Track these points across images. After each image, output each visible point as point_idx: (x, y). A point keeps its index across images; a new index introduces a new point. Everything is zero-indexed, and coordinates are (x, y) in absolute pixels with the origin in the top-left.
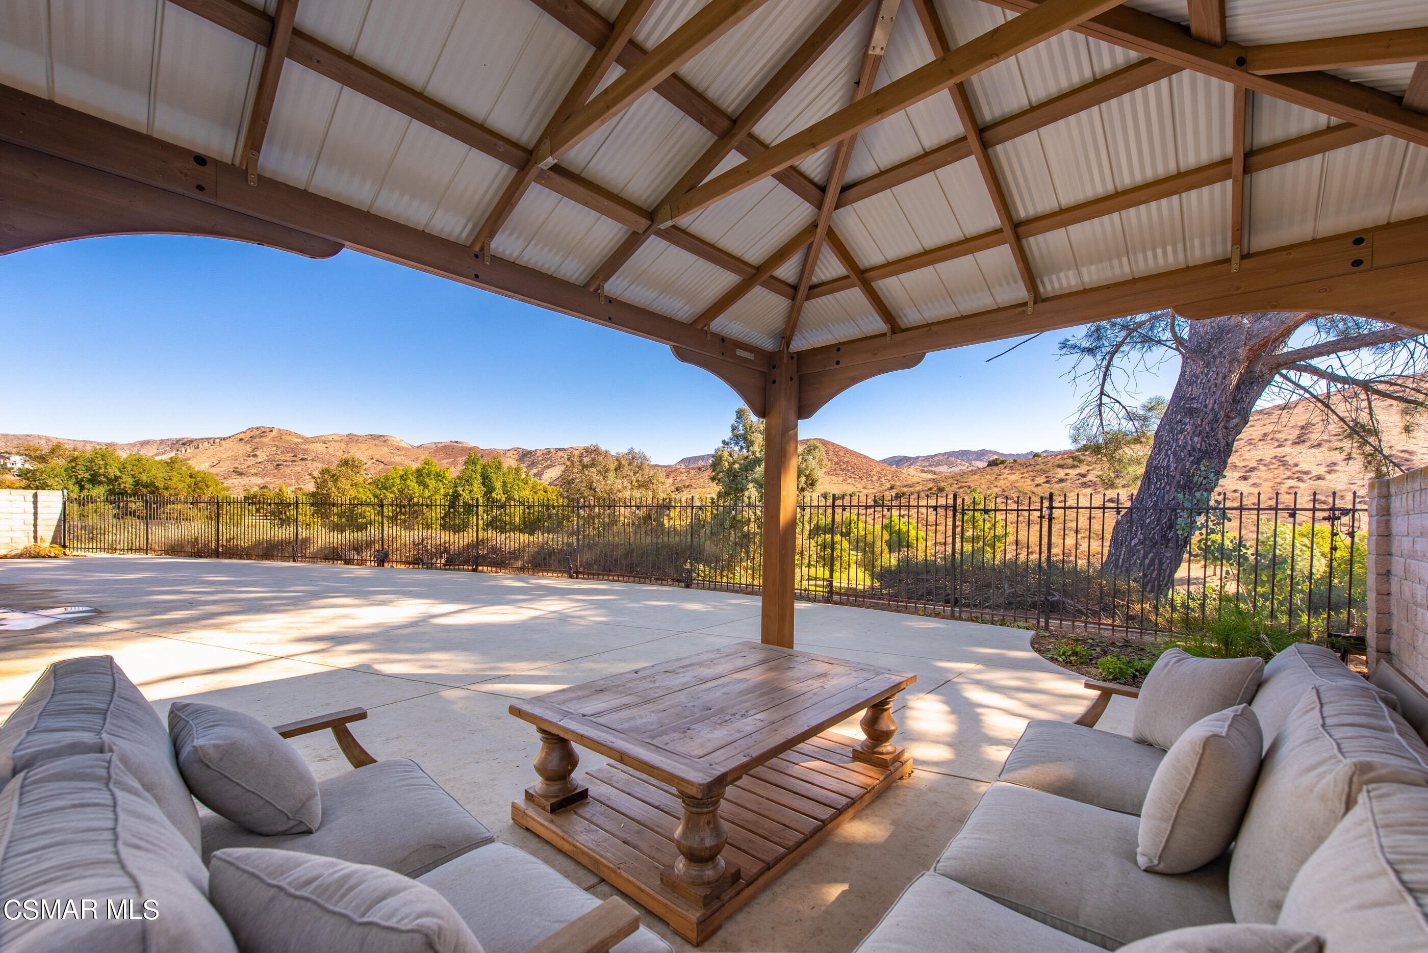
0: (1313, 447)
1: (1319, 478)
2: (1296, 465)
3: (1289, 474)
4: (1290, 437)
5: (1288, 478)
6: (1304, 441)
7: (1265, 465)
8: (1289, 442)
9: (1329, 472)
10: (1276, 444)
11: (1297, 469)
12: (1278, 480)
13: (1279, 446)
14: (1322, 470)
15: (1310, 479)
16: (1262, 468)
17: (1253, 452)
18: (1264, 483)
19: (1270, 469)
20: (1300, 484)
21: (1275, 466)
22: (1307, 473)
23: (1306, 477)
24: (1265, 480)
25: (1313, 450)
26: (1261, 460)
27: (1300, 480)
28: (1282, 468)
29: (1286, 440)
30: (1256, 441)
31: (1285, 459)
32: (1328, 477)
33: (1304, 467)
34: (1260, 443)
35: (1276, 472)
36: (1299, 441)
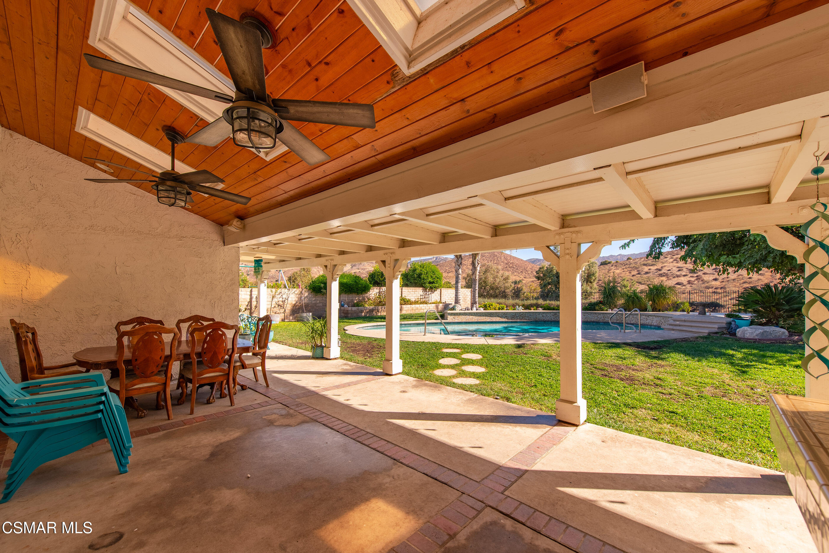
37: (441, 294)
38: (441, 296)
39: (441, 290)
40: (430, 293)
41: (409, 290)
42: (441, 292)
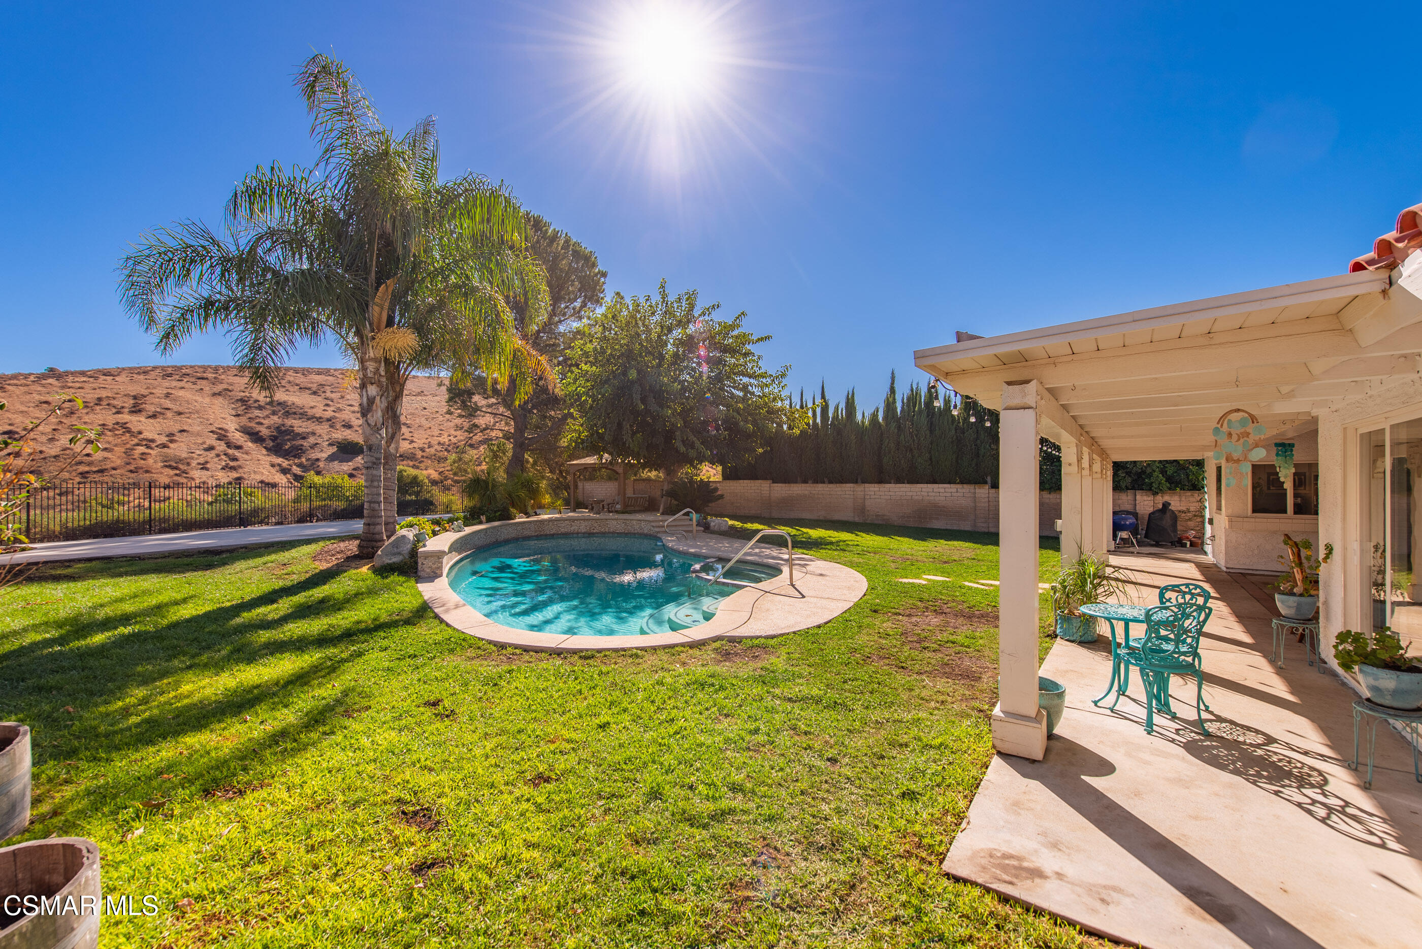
0: (150, 417)
1: (164, 446)
2: (140, 433)
3: (136, 441)
4: (126, 405)
5: (138, 445)
6: (140, 411)
7: (110, 431)
8: (126, 410)
9: (172, 441)
10: (114, 410)
11: (142, 436)
12: (128, 446)
13: (118, 413)
14: (163, 439)
15: (157, 446)
16: (109, 433)
17: (91, 416)
18: (116, 449)
19: (116, 435)
20: (149, 451)
21: (120, 432)
22: (153, 441)
23: (153, 445)
24: (116, 445)
25: (151, 421)
26: (104, 425)
27: (148, 447)
28: (128, 435)
29: (123, 407)
30: (92, 404)
31: (128, 425)
32: (171, 445)
33: (147, 435)
34: (98, 408)
35: (124, 438)
36: (136, 410)
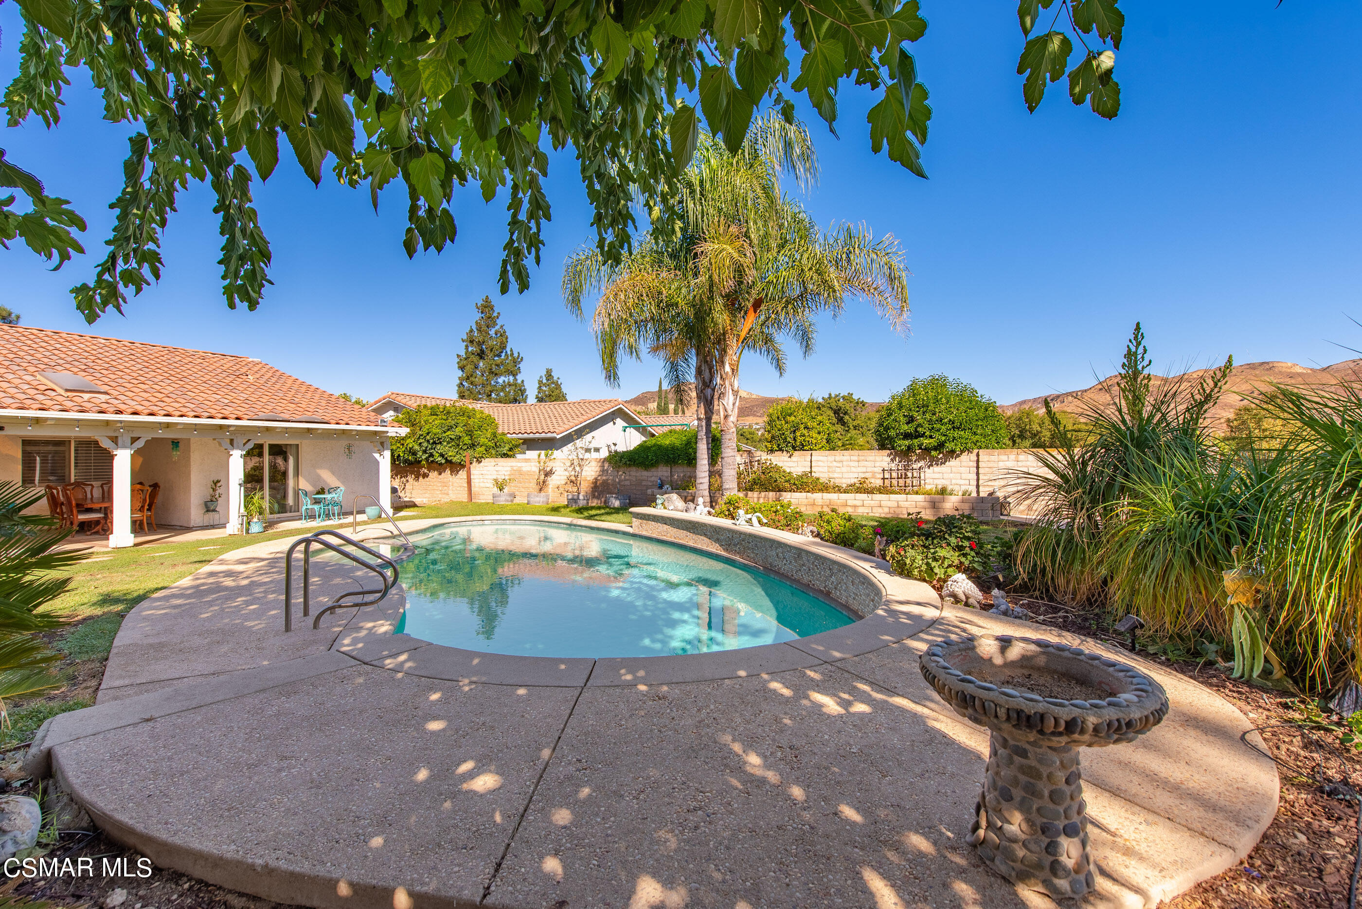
37: (978, 467)
38: (978, 474)
39: (978, 455)
40: (922, 463)
41: (837, 458)
42: (978, 461)
